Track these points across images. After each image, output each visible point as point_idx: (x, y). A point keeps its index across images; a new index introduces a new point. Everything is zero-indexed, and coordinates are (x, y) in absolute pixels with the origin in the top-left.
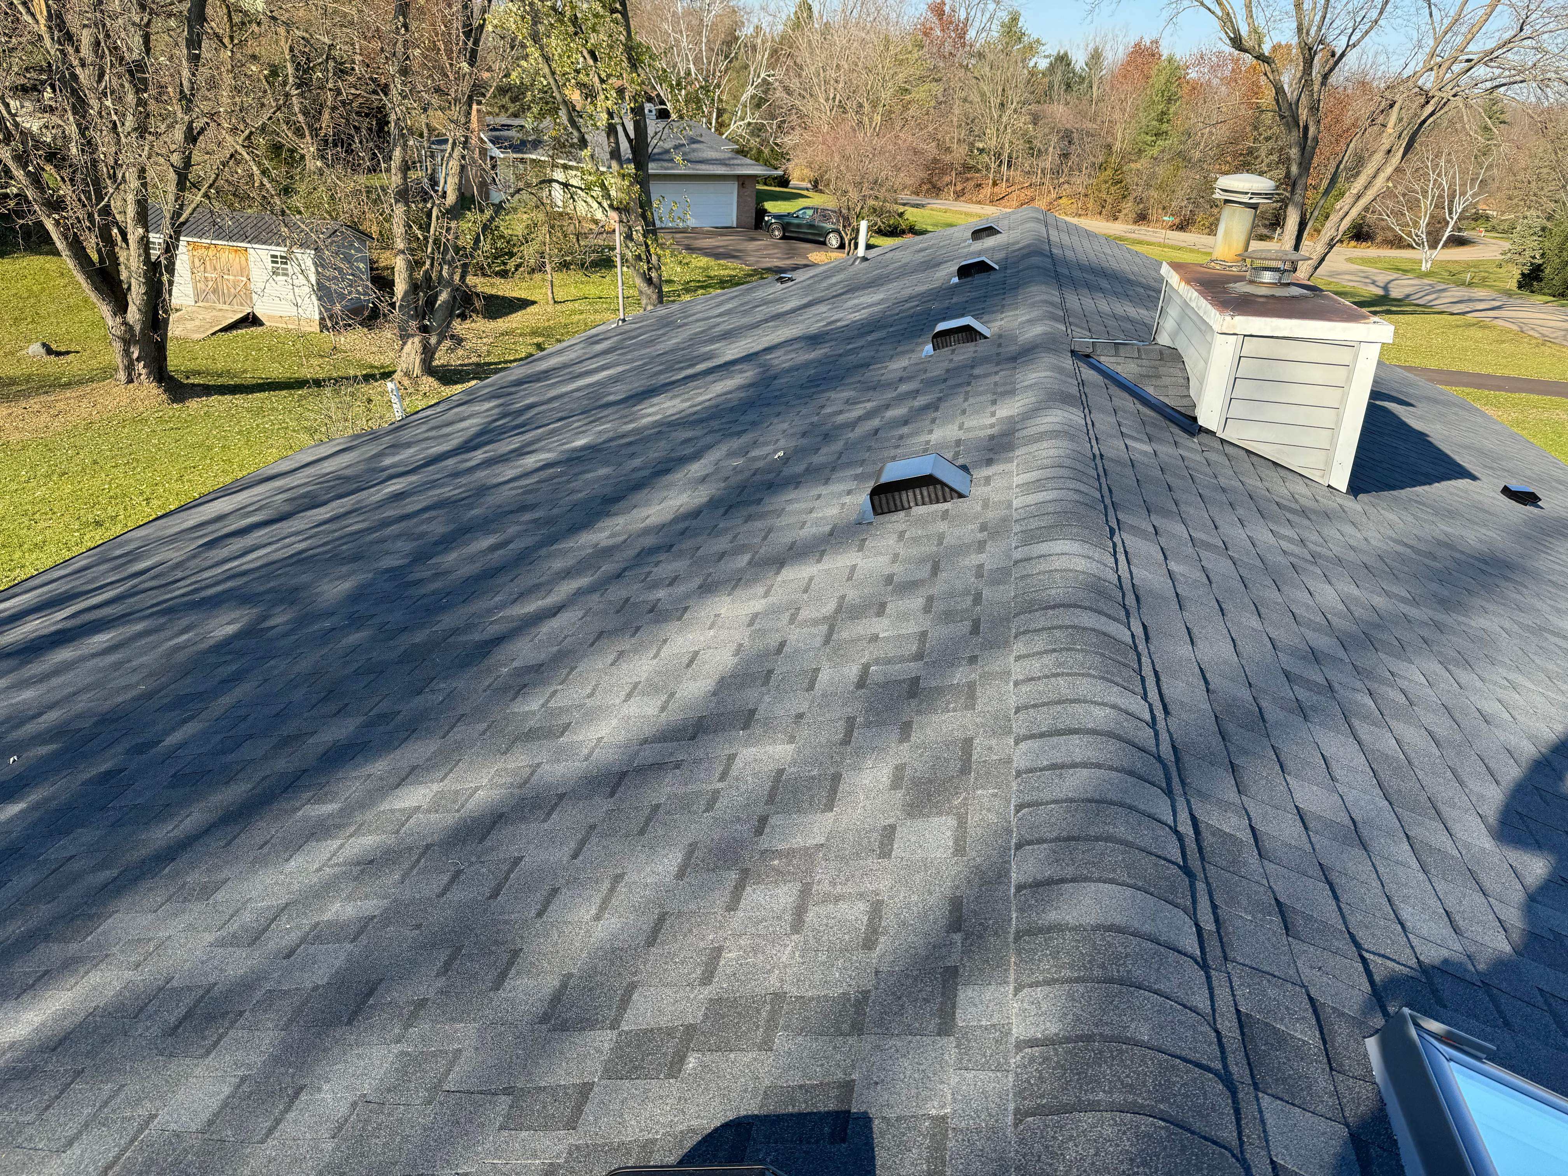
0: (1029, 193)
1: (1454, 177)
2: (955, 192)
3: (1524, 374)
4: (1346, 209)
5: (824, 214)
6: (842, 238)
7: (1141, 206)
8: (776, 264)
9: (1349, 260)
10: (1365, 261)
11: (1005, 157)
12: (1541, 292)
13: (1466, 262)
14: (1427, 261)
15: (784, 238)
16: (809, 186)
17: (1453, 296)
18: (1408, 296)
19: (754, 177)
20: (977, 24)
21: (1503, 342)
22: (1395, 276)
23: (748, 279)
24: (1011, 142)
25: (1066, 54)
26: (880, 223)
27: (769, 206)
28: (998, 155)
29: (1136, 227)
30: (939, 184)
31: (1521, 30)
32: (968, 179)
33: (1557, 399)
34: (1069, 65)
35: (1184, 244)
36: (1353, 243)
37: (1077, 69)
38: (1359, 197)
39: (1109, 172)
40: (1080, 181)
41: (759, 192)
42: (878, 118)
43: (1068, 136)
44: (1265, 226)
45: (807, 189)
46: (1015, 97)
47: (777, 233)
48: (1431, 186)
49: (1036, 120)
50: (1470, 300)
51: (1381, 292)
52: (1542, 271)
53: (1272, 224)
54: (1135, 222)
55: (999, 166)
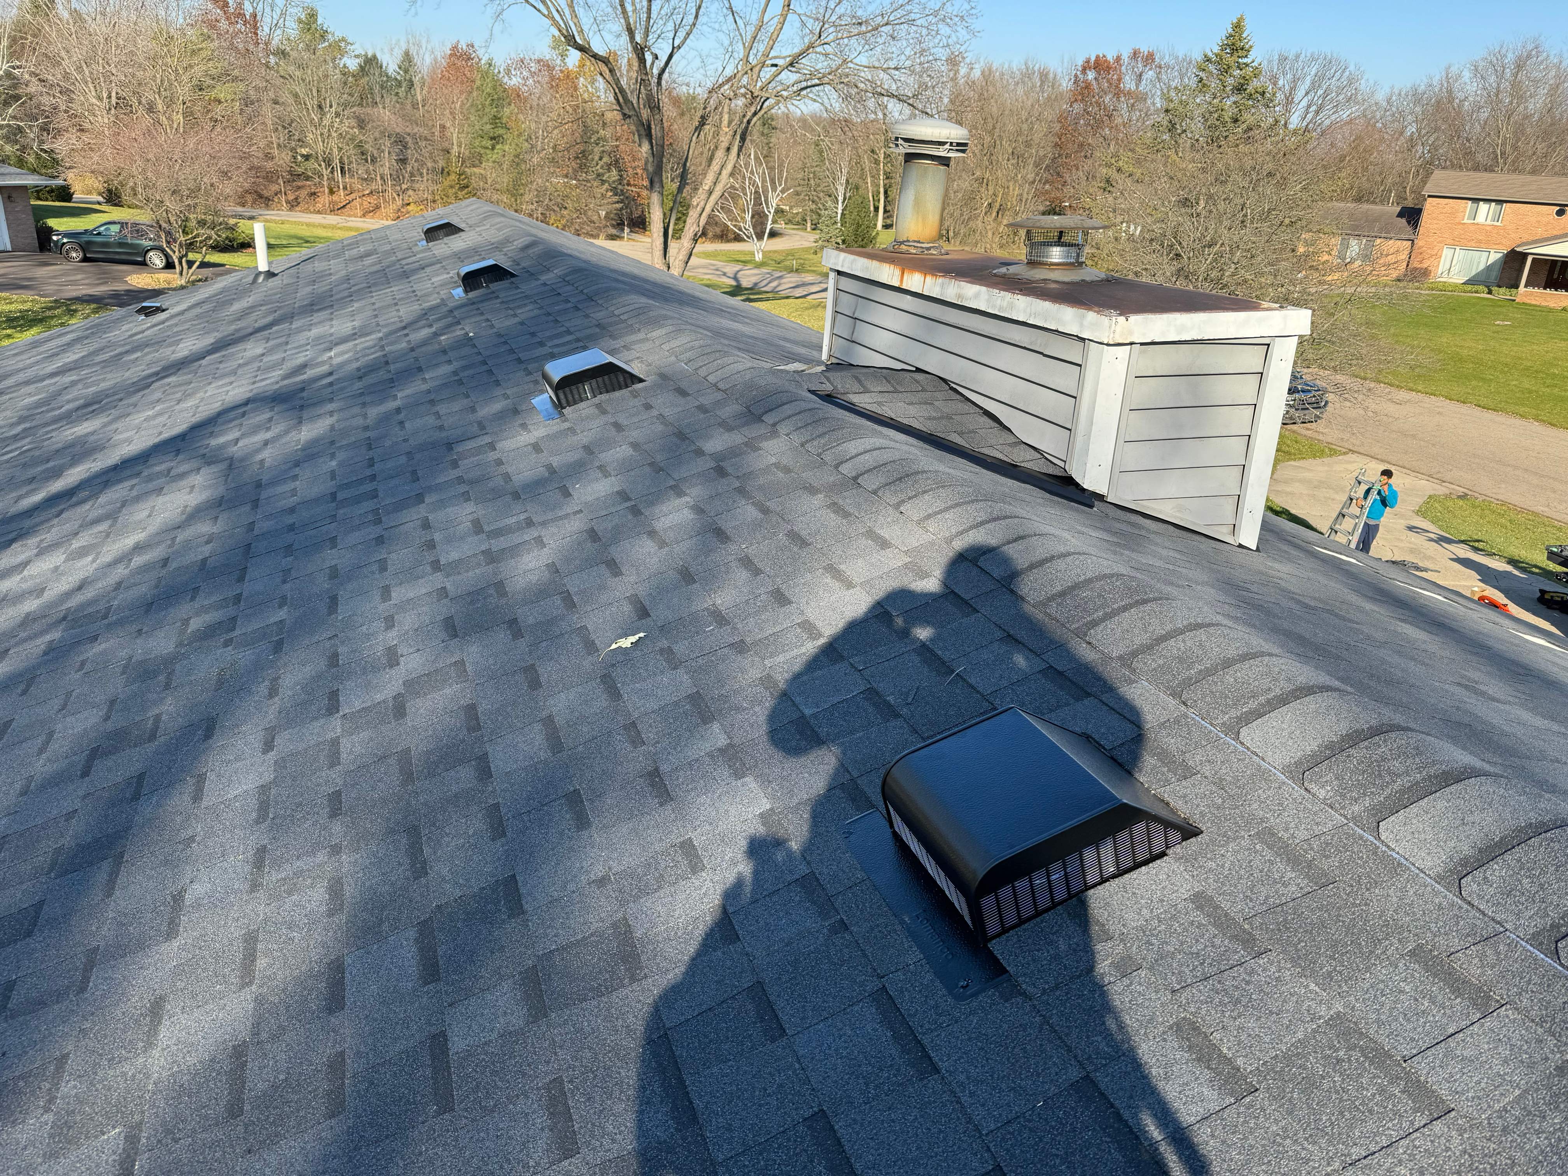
0: (373, 200)
2: (287, 202)
4: (702, 204)
5: (138, 230)
6: (167, 256)
8: (84, 292)
11: (336, 162)
14: (758, 252)
15: (85, 260)
16: (101, 199)
18: (756, 284)
19: (24, 188)
20: (267, 20)
23: (49, 313)
24: (340, 149)
25: (375, 57)
26: (214, 236)
27: (52, 222)
28: (328, 162)
30: (266, 193)
32: (299, 188)
34: (381, 67)
37: (390, 71)
38: (710, 193)
39: (453, 177)
40: (424, 187)
41: (35, 208)
42: (179, 118)
43: (400, 141)
44: (613, 226)
45: (99, 203)
46: (333, 100)
47: (74, 255)
49: (361, 124)
50: (803, 285)
51: (734, 283)
53: (618, 224)
55: (332, 172)
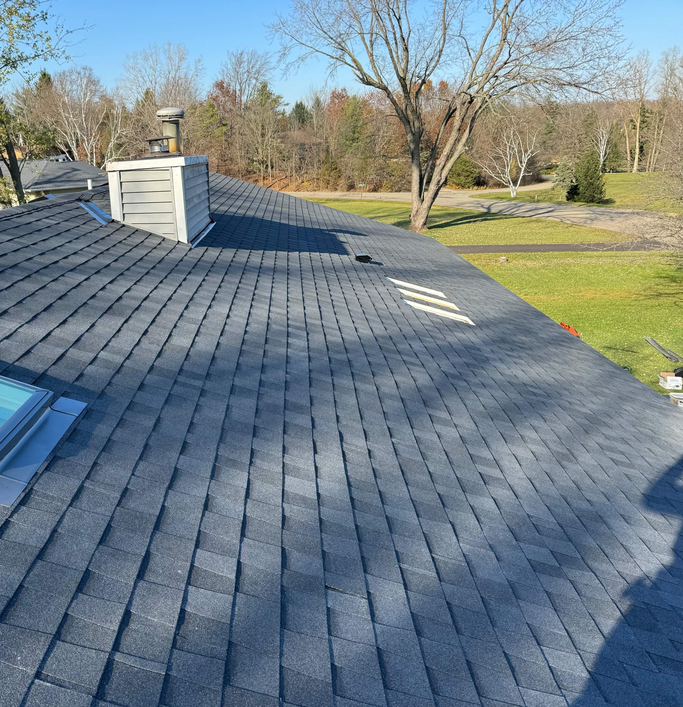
0: (285, 181)
1: (519, 144)
3: (554, 242)
4: (443, 163)
7: (350, 181)
9: (472, 196)
10: (481, 196)
11: (269, 163)
12: (579, 200)
13: (540, 191)
14: (513, 192)
17: (526, 208)
18: (501, 211)
20: (246, 92)
21: (548, 227)
22: (496, 201)
25: (301, 103)
28: (265, 162)
29: (348, 193)
31: (510, 55)
32: (249, 178)
33: (570, 252)
34: (303, 109)
35: (374, 199)
36: (476, 187)
37: (308, 110)
38: (449, 156)
40: (314, 172)
43: (302, 147)
48: (508, 150)
49: (282, 140)
50: (536, 209)
51: (485, 210)
52: (578, 189)
54: (348, 191)
55: (266, 168)
